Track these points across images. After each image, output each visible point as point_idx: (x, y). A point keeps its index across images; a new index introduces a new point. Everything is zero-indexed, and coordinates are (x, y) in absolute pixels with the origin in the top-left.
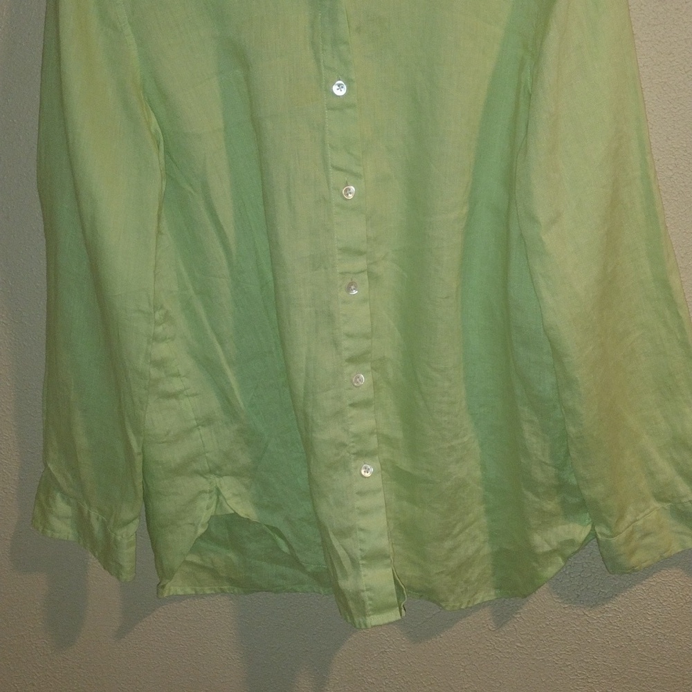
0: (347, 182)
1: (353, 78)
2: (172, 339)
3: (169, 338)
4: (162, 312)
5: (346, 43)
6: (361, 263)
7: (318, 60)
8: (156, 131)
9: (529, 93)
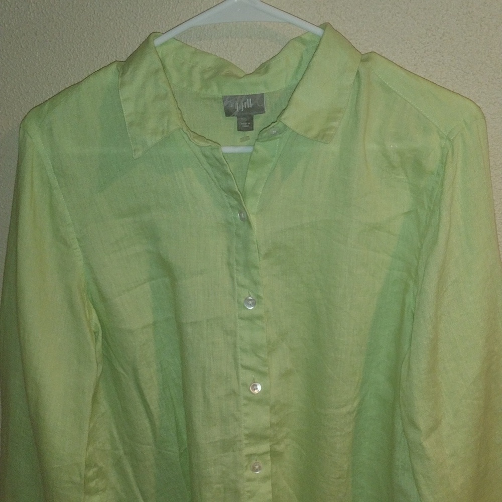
0: (254, 379)
1: (262, 295)
2: (103, 490)
3: (101, 490)
4: (95, 469)
5: (256, 267)
6: (265, 447)
7: (232, 277)
8: (96, 325)
9: (412, 312)
